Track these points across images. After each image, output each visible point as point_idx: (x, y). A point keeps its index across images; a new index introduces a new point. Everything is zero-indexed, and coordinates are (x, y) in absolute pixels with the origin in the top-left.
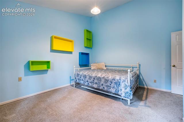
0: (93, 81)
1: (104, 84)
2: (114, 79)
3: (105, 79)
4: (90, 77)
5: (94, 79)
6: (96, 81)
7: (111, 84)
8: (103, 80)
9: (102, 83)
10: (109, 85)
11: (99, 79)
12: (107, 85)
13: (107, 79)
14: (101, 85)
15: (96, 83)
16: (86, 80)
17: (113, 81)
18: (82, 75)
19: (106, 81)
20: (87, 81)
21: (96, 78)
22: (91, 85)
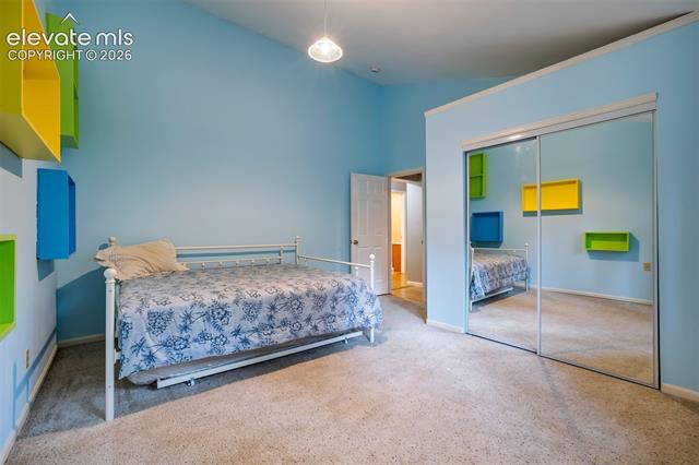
0: (271, 317)
1: (316, 315)
2: (340, 290)
3: (315, 296)
4: (251, 309)
5: (273, 308)
6: (280, 315)
7: (334, 308)
8: (309, 304)
9: (307, 311)
10: (329, 311)
11: (294, 302)
12: (322, 313)
13: (323, 293)
14: (303, 323)
15: (284, 323)
16: (228, 329)
17: (340, 294)
18: (196, 309)
19: (320, 300)
20: (237, 332)
21: (283, 302)
22: (257, 341)
